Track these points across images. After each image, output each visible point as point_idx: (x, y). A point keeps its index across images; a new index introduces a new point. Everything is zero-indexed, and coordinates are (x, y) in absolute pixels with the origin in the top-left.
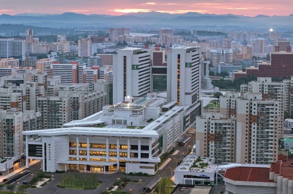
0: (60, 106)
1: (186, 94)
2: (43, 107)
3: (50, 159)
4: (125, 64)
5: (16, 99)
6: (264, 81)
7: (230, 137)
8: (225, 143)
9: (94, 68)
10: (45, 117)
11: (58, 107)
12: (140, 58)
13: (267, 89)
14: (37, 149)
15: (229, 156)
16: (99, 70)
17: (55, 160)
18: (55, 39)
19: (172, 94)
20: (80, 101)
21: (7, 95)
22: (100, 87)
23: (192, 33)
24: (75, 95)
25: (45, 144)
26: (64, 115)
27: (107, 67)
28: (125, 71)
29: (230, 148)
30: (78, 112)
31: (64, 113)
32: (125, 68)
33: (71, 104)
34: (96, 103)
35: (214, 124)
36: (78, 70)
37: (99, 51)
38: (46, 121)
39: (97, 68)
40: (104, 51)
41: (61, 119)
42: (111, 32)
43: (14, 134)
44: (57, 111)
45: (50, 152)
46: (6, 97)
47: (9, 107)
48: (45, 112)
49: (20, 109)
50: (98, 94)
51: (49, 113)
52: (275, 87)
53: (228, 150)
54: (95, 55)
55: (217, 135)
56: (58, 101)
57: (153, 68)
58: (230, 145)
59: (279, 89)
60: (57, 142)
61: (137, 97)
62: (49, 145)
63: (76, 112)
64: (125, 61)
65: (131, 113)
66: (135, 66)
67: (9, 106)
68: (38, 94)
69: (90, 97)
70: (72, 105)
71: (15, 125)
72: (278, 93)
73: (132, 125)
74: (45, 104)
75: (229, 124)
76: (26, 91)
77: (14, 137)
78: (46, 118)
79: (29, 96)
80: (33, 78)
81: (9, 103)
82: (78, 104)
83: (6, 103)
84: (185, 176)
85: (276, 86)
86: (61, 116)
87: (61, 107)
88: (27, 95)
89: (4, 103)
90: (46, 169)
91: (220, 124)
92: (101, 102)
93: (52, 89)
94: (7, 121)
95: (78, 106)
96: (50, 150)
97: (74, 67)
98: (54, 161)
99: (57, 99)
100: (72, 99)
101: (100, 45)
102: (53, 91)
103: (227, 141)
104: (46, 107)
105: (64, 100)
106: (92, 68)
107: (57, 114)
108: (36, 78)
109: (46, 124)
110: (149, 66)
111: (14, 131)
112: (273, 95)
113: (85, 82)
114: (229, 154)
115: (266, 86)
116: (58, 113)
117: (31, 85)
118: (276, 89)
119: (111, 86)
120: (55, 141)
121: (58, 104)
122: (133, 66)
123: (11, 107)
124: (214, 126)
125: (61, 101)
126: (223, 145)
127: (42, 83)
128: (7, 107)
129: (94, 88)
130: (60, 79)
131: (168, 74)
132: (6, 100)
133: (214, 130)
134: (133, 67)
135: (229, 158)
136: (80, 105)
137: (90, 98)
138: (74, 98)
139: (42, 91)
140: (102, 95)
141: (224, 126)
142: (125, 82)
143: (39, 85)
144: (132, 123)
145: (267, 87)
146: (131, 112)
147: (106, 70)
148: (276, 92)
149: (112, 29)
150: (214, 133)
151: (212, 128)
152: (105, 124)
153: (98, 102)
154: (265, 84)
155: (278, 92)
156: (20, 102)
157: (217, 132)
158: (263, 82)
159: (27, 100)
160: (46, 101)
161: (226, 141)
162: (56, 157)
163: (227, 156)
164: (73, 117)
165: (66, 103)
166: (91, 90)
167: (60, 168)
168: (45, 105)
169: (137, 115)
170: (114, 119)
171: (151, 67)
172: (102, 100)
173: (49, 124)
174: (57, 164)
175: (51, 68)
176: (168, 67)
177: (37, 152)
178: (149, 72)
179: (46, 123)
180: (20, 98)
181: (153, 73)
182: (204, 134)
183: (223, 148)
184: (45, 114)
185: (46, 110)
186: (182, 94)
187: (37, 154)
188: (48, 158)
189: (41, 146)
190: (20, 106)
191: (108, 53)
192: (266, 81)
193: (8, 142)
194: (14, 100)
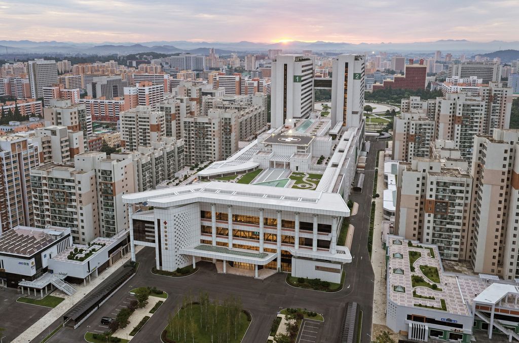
0: (209, 129)
1: (354, 113)
2: (189, 131)
3: (166, 249)
4: (285, 75)
5: (157, 120)
6: (457, 98)
7: (461, 208)
8: (452, 218)
9: (255, 80)
10: (193, 143)
11: (207, 131)
12: (303, 67)
13: (462, 110)
14: (146, 229)
15: (458, 240)
16: (258, 82)
17: (176, 250)
18: (230, 57)
19: (337, 112)
20: (233, 123)
21: (146, 116)
22: (259, 100)
23: (323, 54)
24: (227, 116)
25: (159, 221)
26: (214, 141)
27: (267, 79)
28: (285, 84)
29: (459, 228)
30: (230, 138)
31: (214, 139)
32: (285, 79)
33: (223, 126)
34: (253, 120)
35: (435, 183)
36: (241, 82)
37: (261, 65)
38: (193, 148)
39: (257, 80)
40: (265, 66)
41: (211, 146)
42: (270, 53)
43: (114, 197)
44: (205, 136)
45: (166, 236)
46: (145, 118)
47: (149, 131)
48: (193, 137)
49: (162, 133)
50: (256, 109)
51: (196, 138)
52: (472, 108)
53: (457, 230)
54: (257, 68)
55: (439, 202)
56: (207, 123)
57: (315, 80)
58: (460, 221)
59: (477, 110)
60: (179, 217)
61: (300, 118)
62: (165, 223)
63: (228, 137)
64: (286, 70)
65: (295, 150)
66: (297, 78)
67: (148, 129)
68: (189, 111)
69: (248, 113)
70: (223, 128)
71: (116, 181)
72: (475, 116)
73: (297, 170)
74: (192, 126)
75: (462, 185)
76: (176, 107)
77: (114, 202)
78: (193, 145)
79: (179, 113)
80: (186, 92)
81: (149, 126)
82: (230, 126)
83: (145, 125)
84: (409, 317)
85: (473, 106)
86: (211, 142)
87: (211, 131)
88: (177, 112)
89: (143, 125)
90: (161, 264)
91: (445, 183)
92: (259, 122)
93: (211, 102)
94: (102, 174)
95: (230, 130)
96: (166, 232)
97: (237, 79)
98: (174, 252)
99: (205, 120)
100: (223, 121)
101: (262, 61)
102: (212, 105)
103: (457, 214)
104: (193, 130)
105: (213, 121)
106: (253, 80)
107: (206, 140)
108: (189, 91)
109: (193, 152)
110: (312, 77)
111: (114, 191)
112: (467, 118)
113: (246, 94)
114: (457, 237)
115: (460, 105)
116: (207, 138)
117: (182, 101)
118: (473, 110)
119: (269, 97)
120: (175, 216)
121: (207, 127)
122: (295, 77)
123: (151, 131)
124: (434, 187)
125: (210, 124)
126: (448, 221)
127: (196, 97)
128: (147, 131)
129: (253, 102)
130: (224, 91)
131: (333, 88)
132: (145, 122)
133: (434, 193)
134: (296, 79)
135: (456, 243)
136: (233, 127)
137: (247, 115)
138: (226, 119)
139: (193, 107)
140: (259, 111)
141: (452, 187)
142: (285, 98)
143: (192, 100)
144: (297, 167)
145: (461, 107)
146: (296, 148)
147: (265, 82)
148: (473, 114)
149: (270, 51)
150: (433, 198)
151: (431, 190)
152: (260, 168)
153: (255, 118)
154: (459, 102)
155: (476, 114)
156: (162, 124)
157: (440, 197)
158: (455, 99)
159: (177, 119)
160: (193, 123)
161: (454, 214)
162: (178, 243)
163: (454, 240)
164: (224, 143)
165: (216, 126)
166: (249, 104)
167: (185, 260)
168: (192, 128)
169: (303, 153)
170: (271, 160)
171: (313, 79)
172: (259, 116)
173: (197, 152)
174: (180, 256)
175: (217, 79)
176: (333, 79)
177: (147, 233)
178: (312, 85)
179: (193, 150)
180: (162, 119)
181: (315, 86)
182: (415, 198)
183: (448, 226)
184: (193, 139)
185: (193, 134)
186: (349, 112)
187: (147, 238)
188: (163, 246)
189: (153, 223)
190: (162, 130)
191: (267, 67)
192: (458, 98)
193: (107, 210)
194: (154, 122)
